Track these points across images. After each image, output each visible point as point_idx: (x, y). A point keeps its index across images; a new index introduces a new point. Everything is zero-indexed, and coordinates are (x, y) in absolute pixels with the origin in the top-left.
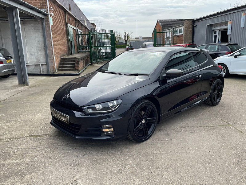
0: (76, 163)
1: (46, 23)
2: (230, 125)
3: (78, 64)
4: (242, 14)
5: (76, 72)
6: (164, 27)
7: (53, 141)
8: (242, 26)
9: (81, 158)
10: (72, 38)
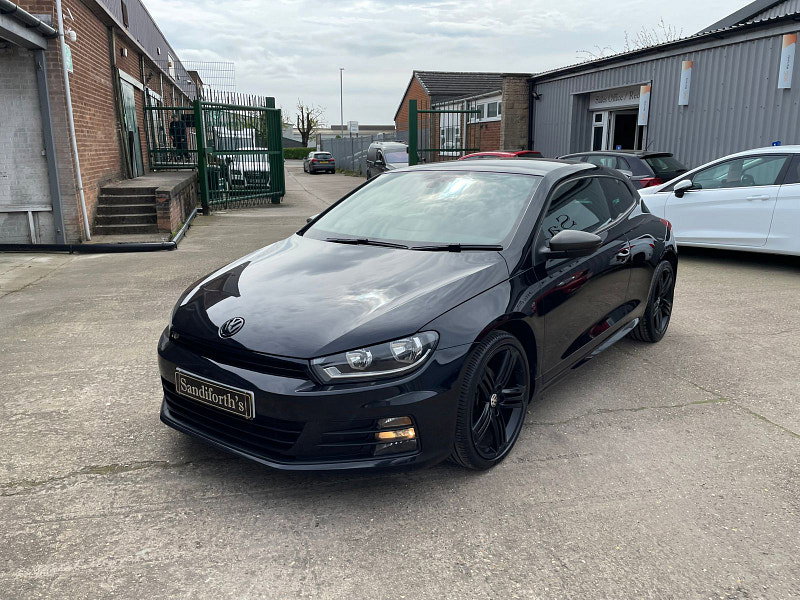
0: (302, 554)
1: (48, 65)
2: (725, 400)
3: (168, 209)
4: (684, 64)
5: (163, 240)
6: (436, 97)
7: (185, 483)
8: (682, 100)
9: (311, 535)
10: (132, 120)
